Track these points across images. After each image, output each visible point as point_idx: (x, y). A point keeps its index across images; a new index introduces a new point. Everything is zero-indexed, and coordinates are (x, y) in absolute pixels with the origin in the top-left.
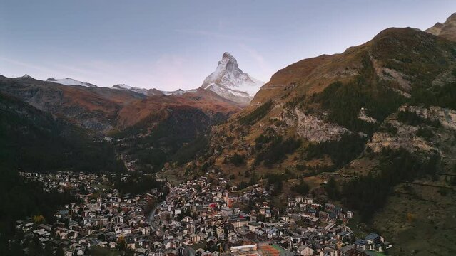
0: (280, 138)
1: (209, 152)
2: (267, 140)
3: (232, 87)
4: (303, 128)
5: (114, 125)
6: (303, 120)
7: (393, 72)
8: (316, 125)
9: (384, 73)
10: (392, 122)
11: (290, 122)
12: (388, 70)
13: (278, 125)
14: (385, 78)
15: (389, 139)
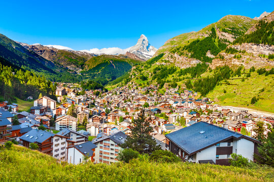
0: (166, 68)
1: (130, 77)
2: (159, 69)
3: (145, 53)
4: (178, 63)
5: (83, 69)
6: (178, 59)
7: (226, 34)
8: (184, 60)
9: (222, 35)
10: (222, 54)
11: (172, 60)
12: (224, 33)
13: (166, 62)
14: (223, 38)
15: (220, 62)
